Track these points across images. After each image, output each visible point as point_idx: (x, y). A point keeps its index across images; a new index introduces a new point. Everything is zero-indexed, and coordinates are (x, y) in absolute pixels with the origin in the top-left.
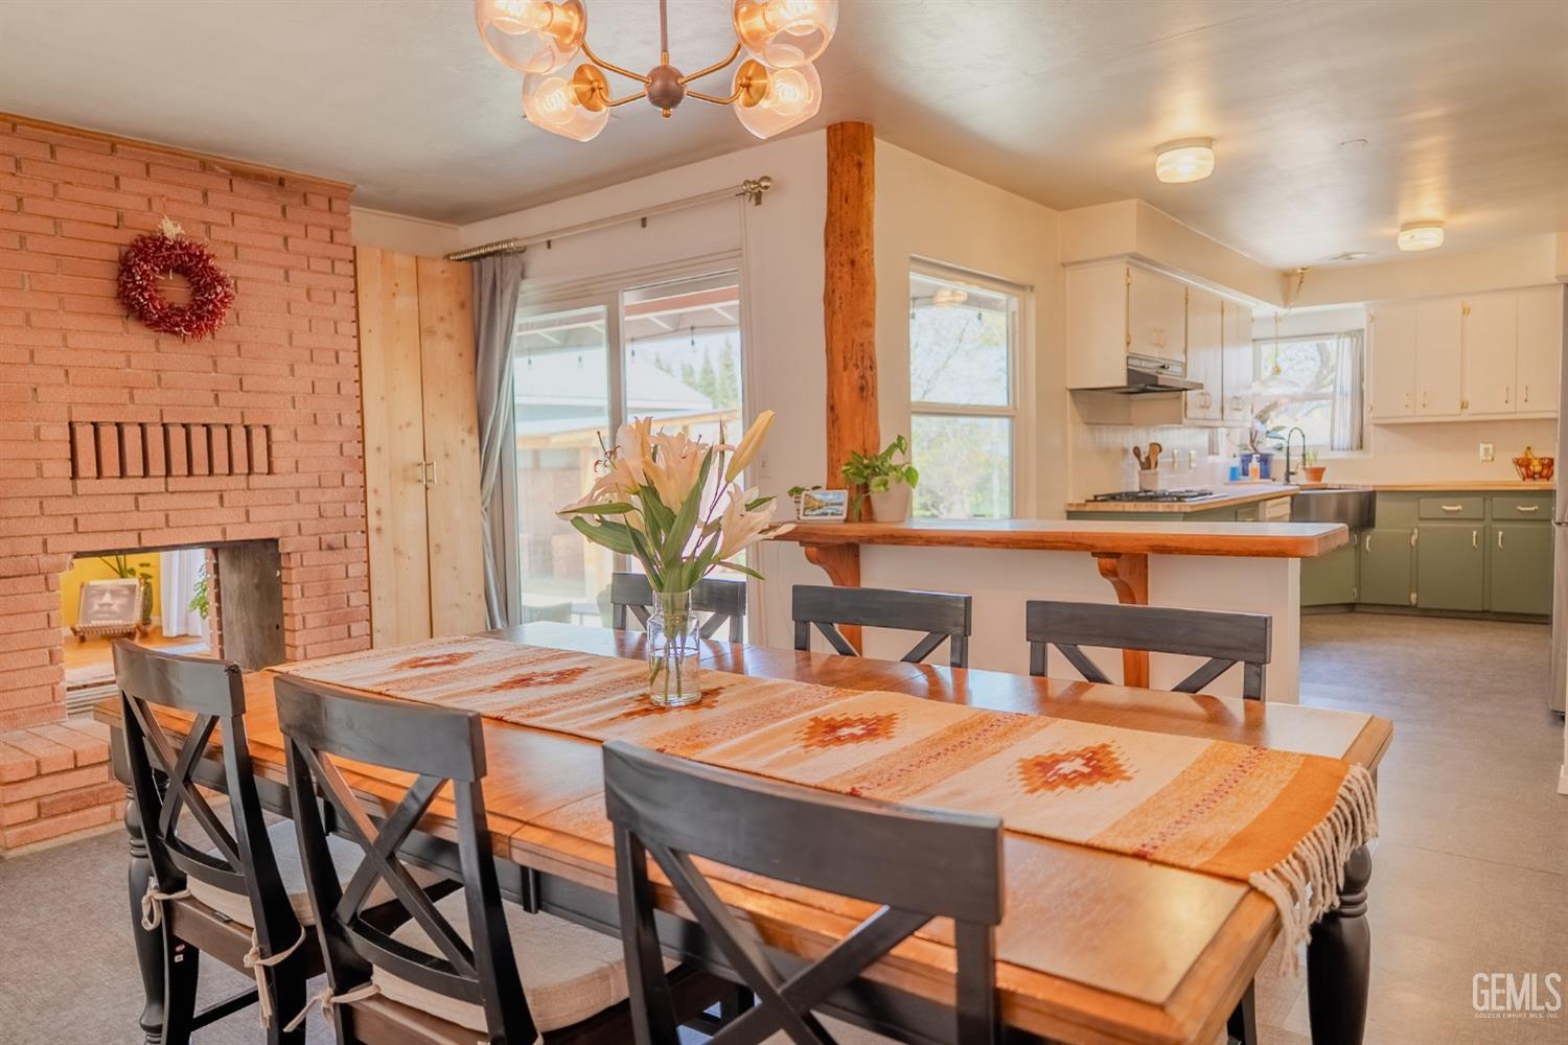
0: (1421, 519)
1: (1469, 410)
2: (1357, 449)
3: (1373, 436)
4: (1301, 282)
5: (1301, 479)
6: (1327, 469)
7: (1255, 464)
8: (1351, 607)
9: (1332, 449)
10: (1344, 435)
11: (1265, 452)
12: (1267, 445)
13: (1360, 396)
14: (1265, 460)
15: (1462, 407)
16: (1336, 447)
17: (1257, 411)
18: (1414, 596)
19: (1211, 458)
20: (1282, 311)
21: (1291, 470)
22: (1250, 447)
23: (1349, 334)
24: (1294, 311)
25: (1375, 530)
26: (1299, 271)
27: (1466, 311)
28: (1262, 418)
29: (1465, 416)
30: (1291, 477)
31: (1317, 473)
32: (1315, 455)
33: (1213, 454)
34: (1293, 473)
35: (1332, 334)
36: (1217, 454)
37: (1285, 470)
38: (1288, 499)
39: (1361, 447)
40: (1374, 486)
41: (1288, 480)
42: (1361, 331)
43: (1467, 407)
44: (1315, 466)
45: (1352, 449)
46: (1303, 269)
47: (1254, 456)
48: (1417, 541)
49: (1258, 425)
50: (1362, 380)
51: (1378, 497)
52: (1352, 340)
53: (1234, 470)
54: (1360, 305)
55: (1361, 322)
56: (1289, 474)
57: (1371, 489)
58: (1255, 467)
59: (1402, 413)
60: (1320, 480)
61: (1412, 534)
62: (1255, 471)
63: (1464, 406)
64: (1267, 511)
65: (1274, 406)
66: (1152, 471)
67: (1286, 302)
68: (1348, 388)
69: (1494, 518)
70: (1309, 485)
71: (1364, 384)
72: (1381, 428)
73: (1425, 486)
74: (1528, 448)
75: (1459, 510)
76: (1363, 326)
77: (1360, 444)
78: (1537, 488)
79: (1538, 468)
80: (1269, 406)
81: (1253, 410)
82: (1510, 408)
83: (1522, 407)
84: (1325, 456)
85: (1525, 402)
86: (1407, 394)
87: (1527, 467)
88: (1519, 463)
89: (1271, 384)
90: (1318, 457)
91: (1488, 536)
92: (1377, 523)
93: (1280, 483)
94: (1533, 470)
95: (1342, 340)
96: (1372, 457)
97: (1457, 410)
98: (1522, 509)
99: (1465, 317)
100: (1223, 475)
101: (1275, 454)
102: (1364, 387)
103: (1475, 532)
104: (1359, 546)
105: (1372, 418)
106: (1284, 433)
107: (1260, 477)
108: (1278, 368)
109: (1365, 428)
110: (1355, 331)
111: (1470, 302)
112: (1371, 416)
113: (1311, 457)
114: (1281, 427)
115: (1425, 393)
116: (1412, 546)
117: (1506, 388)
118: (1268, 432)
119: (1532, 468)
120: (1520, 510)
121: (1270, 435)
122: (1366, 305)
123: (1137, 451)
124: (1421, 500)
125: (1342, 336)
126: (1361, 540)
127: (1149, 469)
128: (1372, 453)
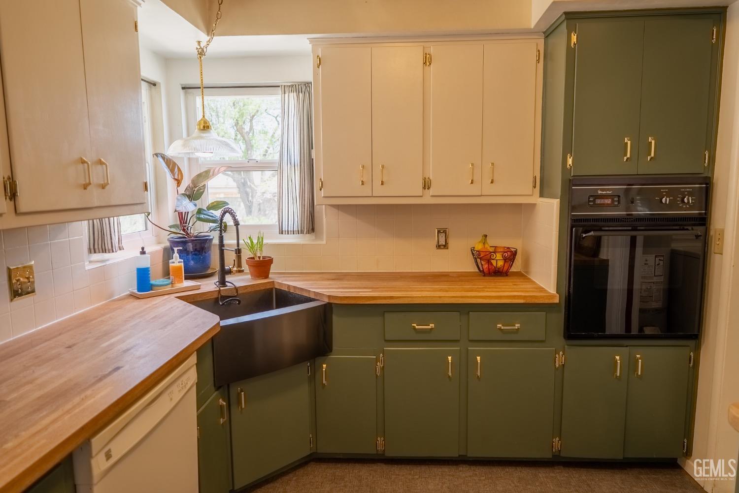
0: (385, 340)
1: (432, 192)
2: (308, 232)
3: (326, 219)
5: (241, 280)
6: (274, 261)
7: (177, 262)
9: (282, 232)
10: (294, 214)
11: (202, 235)
12: (201, 229)
13: (309, 167)
14: (198, 249)
15: (424, 188)
16: (285, 228)
17: (186, 182)
18: (380, 441)
19: (96, 257)
21: (226, 267)
22: (181, 231)
23: (295, 88)
25: (333, 356)
27: (427, 60)
28: (193, 194)
29: (427, 200)
30: (228, 278)
31: (262, 266)
32: (260, 239)
33: (104, 251)
34: (230, 272)
35: (279, 86)
36: (112, 250)
37: (218, 268)
38: (193, 359)
39: (313, 230)
40: (329, 297)
41: (223, 282)
42: (307, 84)
44: (260, 254)
45: (302, 232)
47: (176, 249)
48: (383, 369)
49: (189, 207)
50: (311, 147)
51: (335, 310)
52: (298, 97)
54: (304, 39)
55: (305, 73)
56: (224, 272)
57: (326, 300)
58: (177, 264)
59: (355, 190)
60: (267, 277)
61: (377, 360)
62: (178, 269)
63: (427, 185)
65: (206, 175)
67: (209, 29)
68: (296, 156)
69: (470, 339)
70: (249, 290)
71: (313, 152)
72: (335, 211)
73: (392, 298)
74: (486, 236)
75: (431, 329)
76: (309, 78)
77: (311, 225)
78: (522, 301)
79: (500, 263)
80: (199, 176)
81: (179, 182)
82: (474, 190)
83: (489, 189)
84: (273, 239)
85: (492, 182)
86: (363, 167)
87: (489, 261)
88: (477, 256)
89: (196, 143)
90: (265, 241)
91: (465, 363)
92: (334, 348)
93: (209, 286)
94: (495, 265)
95: (287, 95)
96: (324, 242)
97: (419, 191)
98: (502, 328)
99: (427, 68)
100: (127, 283)
101: (212, 240)
102: (313, 156)
103: (450, 358)
104: (313, 378)
105: (324, 197)
106: (217, 213)
107: (186, 279)
108: (205, 122)
109: (317, 208)
110: (300, 84)
111: (432, 49)
112: (322, 193)
113: (255, 241)
114: (215, 206)
115: (383, 167)
116: (377, 375)
117: (472, 165)
118: (200, 211)
119: (494, 262)
120: (500, 329)
121: (202, 216)
122: (311, 41)
124: (386, 315)
125: (287, 90)
126: (316, 370)
128: (325, 237)
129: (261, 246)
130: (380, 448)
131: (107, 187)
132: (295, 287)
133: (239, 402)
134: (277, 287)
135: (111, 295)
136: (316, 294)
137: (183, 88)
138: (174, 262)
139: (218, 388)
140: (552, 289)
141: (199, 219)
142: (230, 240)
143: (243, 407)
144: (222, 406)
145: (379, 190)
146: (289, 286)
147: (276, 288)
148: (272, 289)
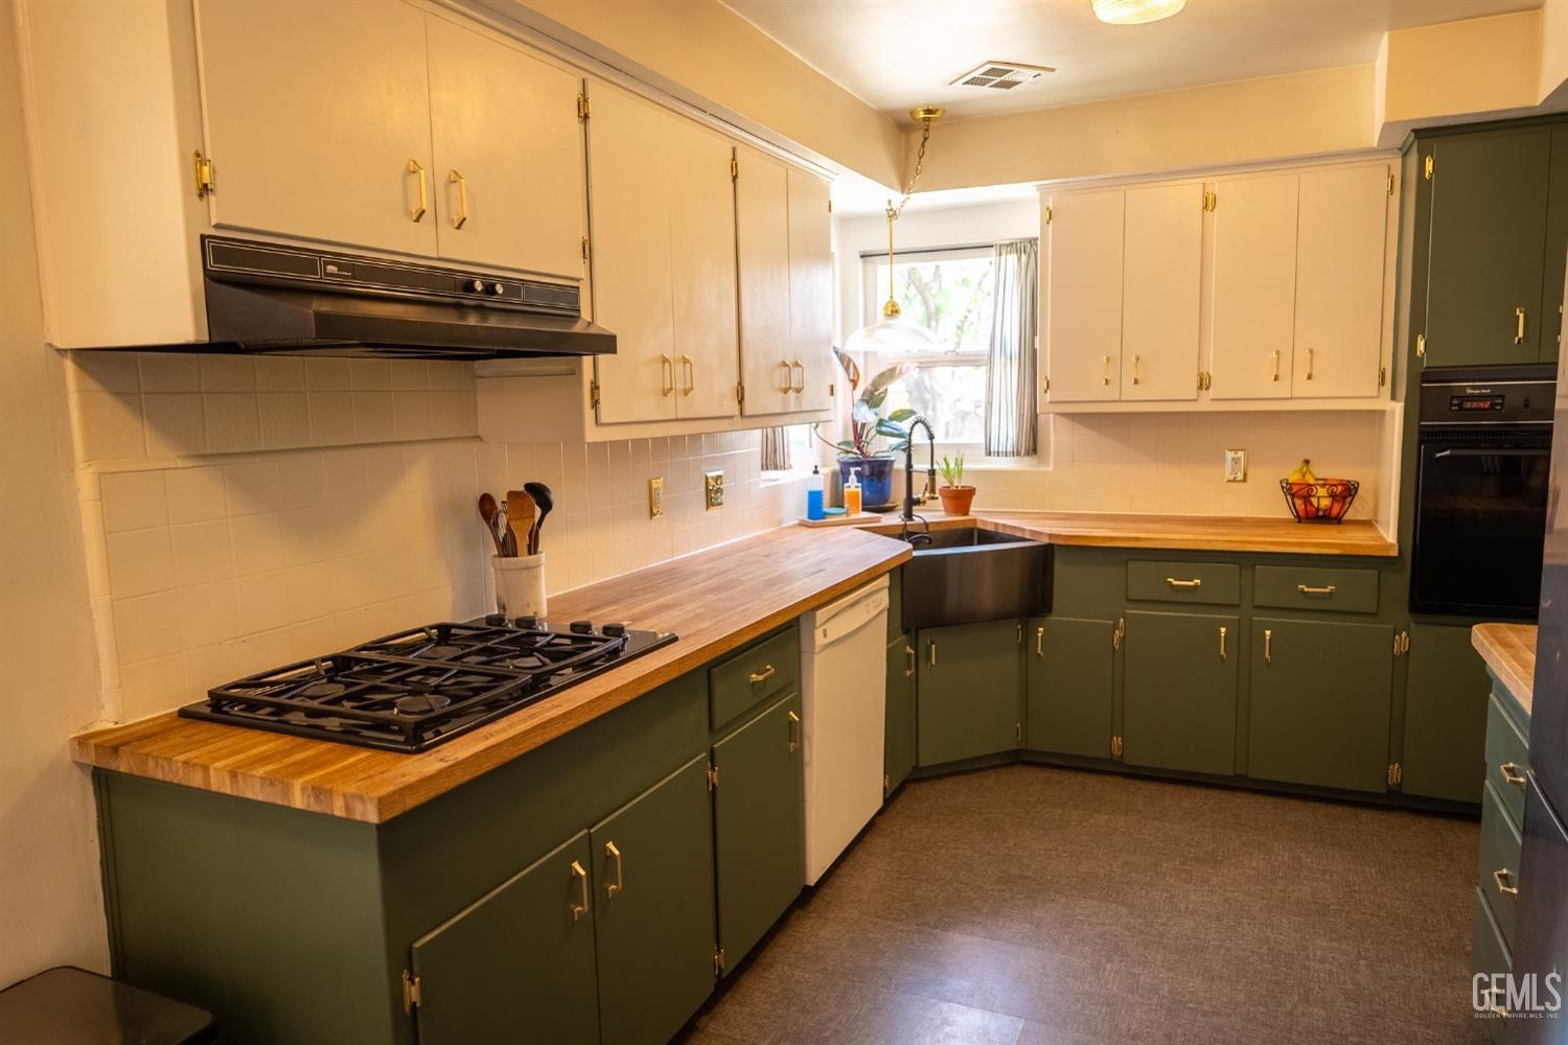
0: (1128, 600)
1: (1211, 393)
2: (1027, 453)
3: (1055, 434)
4: (925, 139)
5: (933, 514)
6: (977, 493)
7: (853, 486)
8: (1018, 758)
9: (989, 453)
10: (1008, 430)
11: (881, 456)
12: (880, 447)
13: (1030, 359)
14: (876, 473)
15: (1200, 387)
16: (993, 448)
17: (862, 387)
18: (1117, 741)
19: (772, 474)
20: (897, 197)
21: (915, 496)
22: (855, 450)
23: (1015, 247)
24: (921, 200)
25: (1053, 618)
26: (922, 115)
27: (1209, 203)
28: (873, 399)
29: (1205, 405)
30: (916, 511)
31: (961, 499)
32: (959, 462)
33: (776, 468)
34: (918, 502)
35: (992, 246)
36: (783, 468)
37: (903, 495)
38: (885, 581)
39: (1035, 451)
40: (1050, 536)
41: (909, 515)
42: (1033, 241)
43: (1207, 388)
44: (958, 483)
45: (1018, 454)
46: (929, 111)
47: (853, 470)
48: (1123, 639)
49: (867, 416)
50: (1034, 334)
51: (1058, 555)
52: (1019, 259)
53: (815, 498)
54: (1028, 190)
55: (1029, 225)
56: (911, 502)
57: (1046, 541)
58: (853, 489)
59: (1095, 392)
60: (966, 513)
61: (1115, 627)
62: (854, 496)
63: (1203, 383)
64: (818, 633)
65: (889, 375)
66: (524, 558)
67: (904, 186)
68: (1013, 346)
69: (1256, 604)
70: (943, 528)
71: (1037, 338)
72: (1065, 421)
73: (1137, 539)
74: (1307, 462)
75: (1196, 586)
76: (1036, 233)
77: (1032, 445)
78: (1336, 552)
79: (1325, 503)
80: (882, 375)
81: (855, 383)
82: (1281, 390)
83: (1303, 388)
84: (977, 463)
85: (1309, 377)
86: (1108, 359)
87: (1307, 499)
88: (1289, 490)
89: (882, 334)
90: (965, 466)
91: (1246, 638)
92: (1055, 606)
93: (894, 519)
94: (1315, 504)
95: (1003, 257)
96: (1051, 469)
97: (1192, 392)
98: (1306, 590)
99: (1208, 213)
100: (795, 508)
101: (892, 462)
102: (1037, 346)
103: (1223, 630)
104: (1025, 646)
105: (1051, 402)
106: (905, 426)
107: (864, 510)
108: (894, 305)
109: (1041, 419)
110: (1023, 241)
111: (1217, 185)
112: (1048, 398)
113: (952, 466)
114: (900, 416)
115: (1138, 359)
116: (1114, 648)
117: (1278, 353)
118: (881, 423)
119: (1314, 501)
120: (1302, 591)
121: (884, 429)
122: (1039, 188)
123: (488, 507)
124: (1130, 564)
125: (1004, 251)
126: (1028, 634)
127: (515, 555)
128: (1052, 461)
129: (960, 472)
130: (1117, 752)
131: (803, 391)
132: (1004, 525)
133: (929, 658)
134: (980, 526)
135: (780, 523)
136: (1033, 532)
137: (862, 257)
138: (849, 487)
139: (906, 631)
140: (1390, 535)
141: (880, 433)
142: (921, 465)
143: (933, 662)
144: (909, 655)
145: (1131, 392)
146: (996, 524)
147: (979, 530)
148: (972, 530)
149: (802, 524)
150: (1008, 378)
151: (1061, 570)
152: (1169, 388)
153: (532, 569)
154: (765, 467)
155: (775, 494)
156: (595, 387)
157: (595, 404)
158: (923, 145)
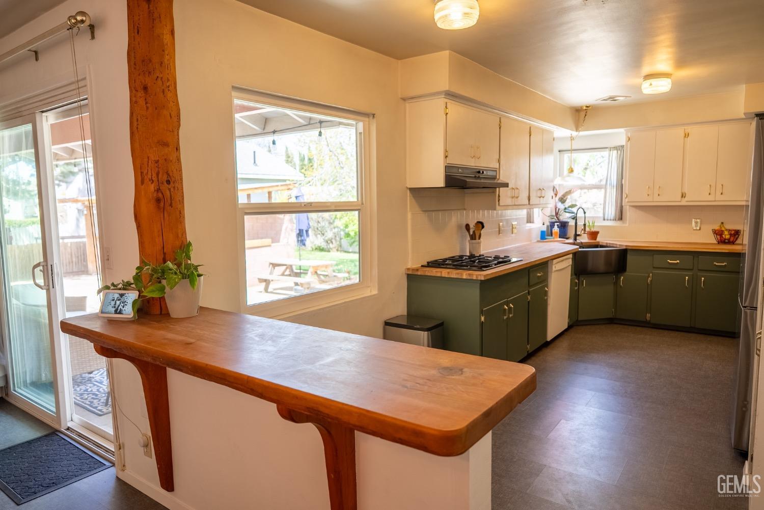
0: (654, 268)
1: (686, 199)
2: (619, 220)
3: (629, 213)
4: (586, 115)
5: (584, 239)
6: (600, 232)
7: (556, 229)
8: (611, 321)
9: (604, 220)
10: (611, 211)
11: (564, 220)
12: (565, 217)
13: (621, 187)
14: (563, 226)
16: (606, 218)
17: (559, 195)
18: (648, 315)
19: (529, 225)
20: (575, 133)
21: (578, 233)
22: (555, 218)
23: (616, 148)
24: (582, 133)
25: (626, 273)
26: (585, 108)
27: (687, 135)
28: (562, 200)
29: (684, 203)
30: (578, 238)
31: (594, 235)
32: (593, 223)
33: (531, 222)
34: (579, 235)
35: (607, 148)
36: (533, 222)
37: (574, 233)
38: (571, 256)
39: (621, 219)
40: (626, 246)
41: (575, 239)
42: (623, 146)
43: (685, 197)
44: (593, 230)
45: (615, 220)
46: (587, 107)
47: (556, 224)
48: (651, 281)
49: (561, 206)
50: (622, 178)
51: (629, 252)
52: (617, 152)
53: (542, 232)
54: (622, 130)
55: (622, 141)
56: (576, 235)
57: (625, 248)
58: (556, 230)
59: (644, 198)
60: (596, 240)
61: (649, 277)
62: (556, 233)
63: (683, 196)
64: (554, 267)
65: (569, 192)
66: (477, 241)
67: (577, 130)
68: (614, 182)
69: (699, 268)
70: (588, 244)
71: (623, 180)
72: (634, 209)
73: (657, 247)
74: (722, 223)
75: (677, 263)
76: (624, 143)
77: (620, 217)
78: (727, 251)
79: (727, 237)
80: (566, 192)
81: (556, 195)
82: (711, 198)
83: (720, 198)
84: (599, 223)
85: (722, 194)
86: (649, 188)
87: (721, 235)
88: (716, 232)
89: (568, 179)
90: (595, 224)
91: (694, 280)
92: (628, 269)
93: (571, 241)
95: (611, 152)
96: (627, 225)
97: (679, 198)
98: (717, 264)
99: (685, 139)
100: (536, 235)
101: (568, 222)
102: (623, 182)
103: (687, 277)
104: (616, 283)
105: (628, 202)
106: (574, 210)
107: (559, 238)
108: (572, 169)
109: (624, 207)
110: (619, 146)
111: (689, 129)
112: (627, 200)
113: (591, 224)
114: (573, 206)
115: (659, 187)
116: (648, 284)
117: (710, 186)
118: (565, 209)
119: (724, 236)
120: (715, 264)
121: (567, 211)
122: (625, 130)
123: (468, 227)
124: (654, 256)
125: (612, 149)
126: (618, 279)
127: (475, 239)
128: (628, 222)
129: (594, 226)
130: (648, 319)
131: (545, 198)
132: (610, 243)
133: (583, 285)
134: (601, 244)
135: (531, 241)
136: (620, 245)
137: (559, 151)
138: (554, 230)
139: (576, 275)
141: (566, 212)
142: (580, 223)
143: (584, 286)
144: (576, 282)
145: (657, 198)
146: (607, 243)
148: (598, 245)
149: (538, 241)
150: (612, 194)
151: (630, 258)
152: (671, 197)
153: (479, 243)
154: (527, 222)
155: (530, 230)
156: (499, 196)
157: (499, 200)
158: (585, 117)
